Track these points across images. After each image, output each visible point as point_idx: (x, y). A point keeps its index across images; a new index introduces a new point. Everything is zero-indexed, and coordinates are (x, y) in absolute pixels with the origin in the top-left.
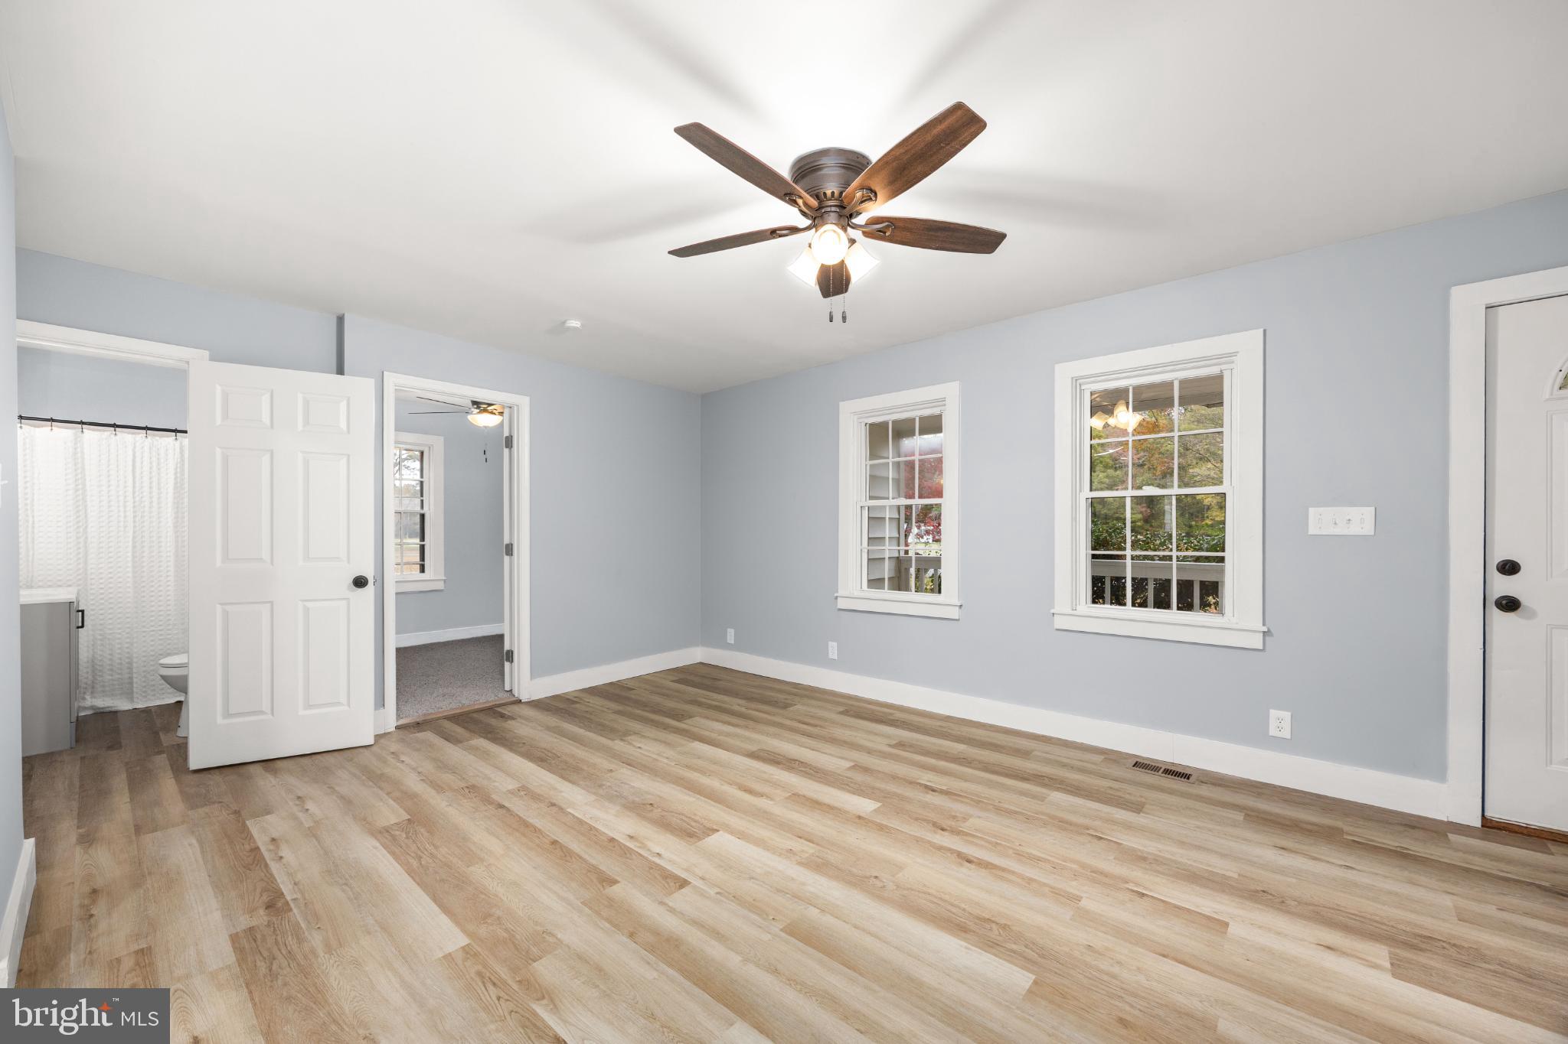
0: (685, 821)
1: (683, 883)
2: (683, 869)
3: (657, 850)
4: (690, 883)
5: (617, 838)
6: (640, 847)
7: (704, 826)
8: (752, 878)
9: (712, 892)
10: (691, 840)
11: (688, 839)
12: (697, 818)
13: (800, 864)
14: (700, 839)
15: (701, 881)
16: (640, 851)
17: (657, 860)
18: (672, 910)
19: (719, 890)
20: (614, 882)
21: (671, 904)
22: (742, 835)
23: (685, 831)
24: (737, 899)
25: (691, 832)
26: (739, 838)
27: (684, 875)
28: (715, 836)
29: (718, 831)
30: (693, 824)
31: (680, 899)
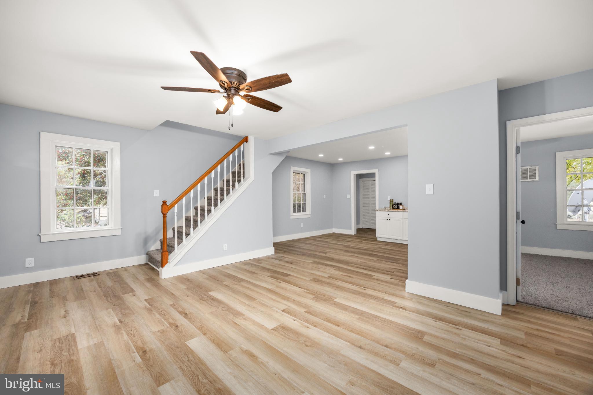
0: (286, 334)
1: (283, 311)
2: (284, 315)
3: (295, 322)
4: (281, 311)
5: (313, 327)
6: (302, 323)
7: (278, 332)
8: (262, 311)
9: (274, 308)
10: (283, 326)
11: (284, 326)
12: (281, 336)
13: (244, 315)
14: (279, 326)
15: (278, 311)
16: (303, 322)
17: (294, 318)
18: (285, 305)
19: (272, 309)
20: (306, 312)
21: (286, 306)
22: (262, 327)
23: (286, 329)
24: (267, 306)
25: (283, 329)
26: (263, 326)
27: (284, 313)
28: (273, 327)
29: (272, 329)
30: (282, 333)
31: (284, 307)
